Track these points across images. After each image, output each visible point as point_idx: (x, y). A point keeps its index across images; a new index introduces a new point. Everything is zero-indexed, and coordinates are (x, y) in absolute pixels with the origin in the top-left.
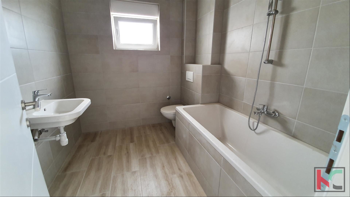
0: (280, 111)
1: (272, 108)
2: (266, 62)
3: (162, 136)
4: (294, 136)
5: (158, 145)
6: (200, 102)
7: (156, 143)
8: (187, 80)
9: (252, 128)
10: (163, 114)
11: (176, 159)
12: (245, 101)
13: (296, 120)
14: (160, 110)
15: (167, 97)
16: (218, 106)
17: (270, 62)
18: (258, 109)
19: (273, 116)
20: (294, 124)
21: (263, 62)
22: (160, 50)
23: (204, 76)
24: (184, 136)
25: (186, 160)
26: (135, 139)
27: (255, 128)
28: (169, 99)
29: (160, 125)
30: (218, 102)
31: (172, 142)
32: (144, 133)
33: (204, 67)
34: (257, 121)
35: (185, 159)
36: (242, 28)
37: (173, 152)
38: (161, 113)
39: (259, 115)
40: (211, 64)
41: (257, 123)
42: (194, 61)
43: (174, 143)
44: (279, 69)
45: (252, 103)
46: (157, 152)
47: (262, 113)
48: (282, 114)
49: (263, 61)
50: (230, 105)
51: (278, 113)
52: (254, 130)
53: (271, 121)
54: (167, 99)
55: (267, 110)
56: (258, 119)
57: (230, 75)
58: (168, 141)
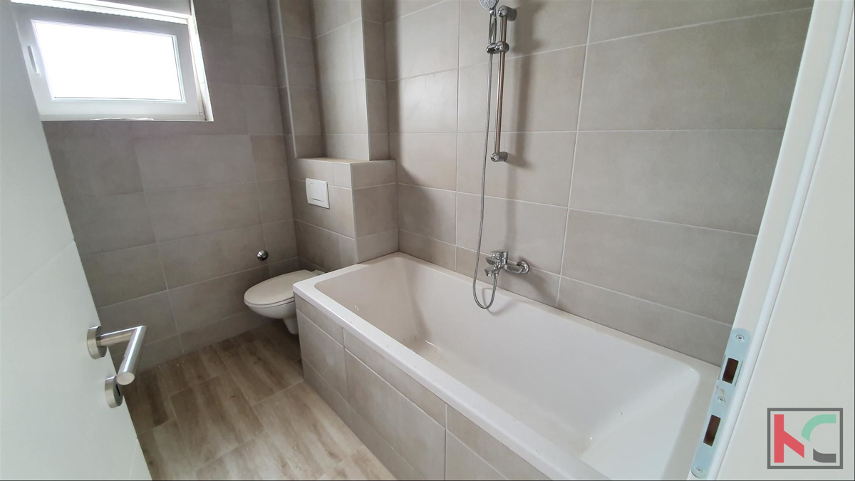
0: (531, 260)
1: (517, 255)
2: (496, 158)
3: (259, 371)
4: (561, 308)
5: (253, 403)
6: (356, 258)
7: (244, 398)
8: (310, 201)
9: (482, 304)
10: (254, 310)
11: (315, 427)
12: (459, 244)
13: (561, 276)
14: (243, 298)
15: (259, 255)
16: (399, 261)
17: (503, 157)
18: (491, 262)
19: (520, 272)
20: (558, 282)
21: (489, 159)
22: (211, 119)
23: (357, 193)
24: (331, 361)
25: (345, 422)
26: (169, 407)
27: (488, 304)
28: (262, 259)
29: (248, 337)
30: (399, 250)
31: (295, 381)
32: (199, 377)
33: (356, 169)
34: (492, 287)
35: (342, 417)
36: (434, 73)
37: (303, 409)
38: (247, 306)
39: (495, 275)
40: (370, 160)
41: (492, 292)
42: (322, 148)
43: (301, 381)
44: (521, 173)
45: (477, 246)
46: (256, 425)
47: (498, 269)
48: (534, 266)
49: (490, 154)
50: (427, 256)
51: (528, 264)
52: (487, 308)
53: (516, 282)
54: (258, 261)
55: (508, 261)
56: (493, 282)
57: (418, 185)
58: (280, 382)
